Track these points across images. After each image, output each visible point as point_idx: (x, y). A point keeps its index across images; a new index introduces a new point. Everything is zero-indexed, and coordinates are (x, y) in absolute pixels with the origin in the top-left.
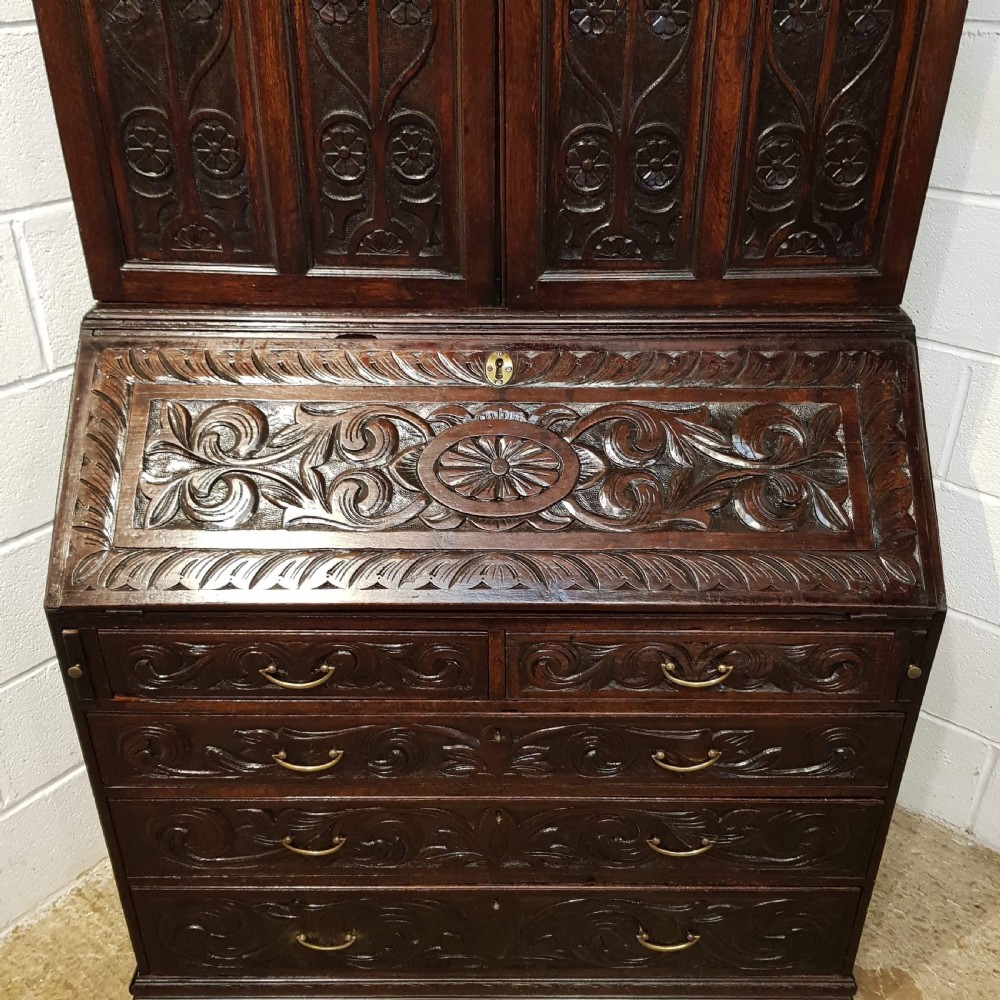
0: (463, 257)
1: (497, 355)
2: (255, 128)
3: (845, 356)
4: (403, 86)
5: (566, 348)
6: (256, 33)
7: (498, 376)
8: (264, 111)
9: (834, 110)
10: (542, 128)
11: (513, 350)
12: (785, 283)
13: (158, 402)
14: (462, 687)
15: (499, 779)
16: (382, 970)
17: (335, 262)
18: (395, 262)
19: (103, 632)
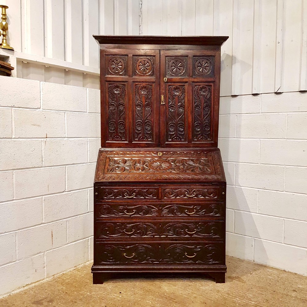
0: (154, 139)
1: (160, 152)
2: (127, 123)
3: (210, 153)
4: (147, 117)
5: (169, 152)
6: (129, 111)
7: (160, 155)
8: (129, 120)
9: (204, 120)
10: (165, 123)
11: (162, 152)
12: (200, 143)
13: (111, 158)
14: (155, 198)
15: (161, 216)
16: (139, 263)
17: (136, 141)
18: (145, 141)
19: (101, 187)
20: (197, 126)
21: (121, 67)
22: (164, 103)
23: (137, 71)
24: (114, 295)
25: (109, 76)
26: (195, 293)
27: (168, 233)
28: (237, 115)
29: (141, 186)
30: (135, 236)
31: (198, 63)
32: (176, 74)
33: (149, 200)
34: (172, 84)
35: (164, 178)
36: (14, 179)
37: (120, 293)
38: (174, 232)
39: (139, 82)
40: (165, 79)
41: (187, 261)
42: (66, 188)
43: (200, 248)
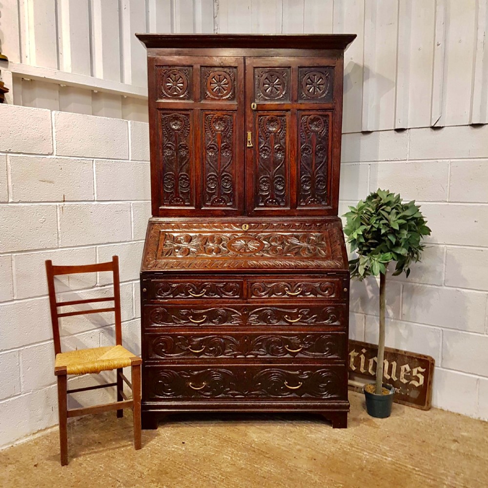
0: (237, 204)
1: (245, 224)
2: (193, 177)
3: (325, 225)
4: (225, 168)
5: (261, 223)
6: (195, 157)
7: (245, 228)
8: (195, 173)
9: (317, 172)
10: (254, 176)
11: (249, 223)
12: (311, 210)
13: (167, 234)
14: (236, 297)
15: (246, 326)
16: (212, 398)
17: (208, 206)
18: (221, 206)
19: (152, 280)
20: (305, 181)
21: (182, 86)
22: (251, 145)
23: (208, 93)
24: (173, 447)
25: (163, 101)
26: (299, 445)
27: (258, 351)
28: (369, 163)
29: (214, 277)
30: (207, 355)
31: (308, 77)
32: (271, 97)
33: (227, 300)
34: (265, 114)
35: (252, 265)
36: (14, 268)
37: (183, 443)
38: (268, 349)
39: (212, 110)
40: (254, 105)
41: (288, 395)
42: (98, 282)
43: (308, 374)
